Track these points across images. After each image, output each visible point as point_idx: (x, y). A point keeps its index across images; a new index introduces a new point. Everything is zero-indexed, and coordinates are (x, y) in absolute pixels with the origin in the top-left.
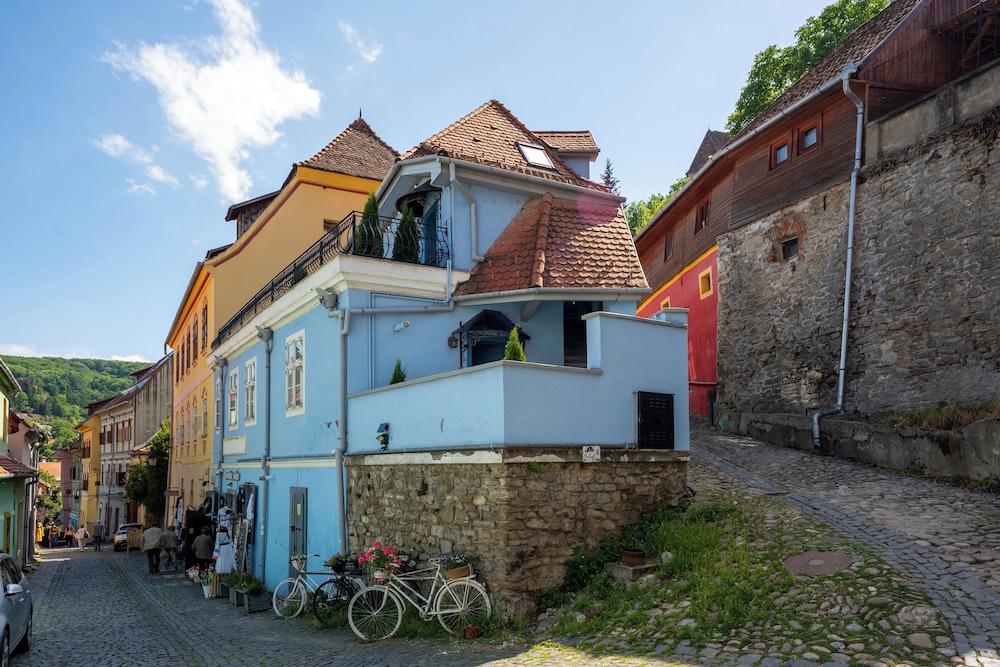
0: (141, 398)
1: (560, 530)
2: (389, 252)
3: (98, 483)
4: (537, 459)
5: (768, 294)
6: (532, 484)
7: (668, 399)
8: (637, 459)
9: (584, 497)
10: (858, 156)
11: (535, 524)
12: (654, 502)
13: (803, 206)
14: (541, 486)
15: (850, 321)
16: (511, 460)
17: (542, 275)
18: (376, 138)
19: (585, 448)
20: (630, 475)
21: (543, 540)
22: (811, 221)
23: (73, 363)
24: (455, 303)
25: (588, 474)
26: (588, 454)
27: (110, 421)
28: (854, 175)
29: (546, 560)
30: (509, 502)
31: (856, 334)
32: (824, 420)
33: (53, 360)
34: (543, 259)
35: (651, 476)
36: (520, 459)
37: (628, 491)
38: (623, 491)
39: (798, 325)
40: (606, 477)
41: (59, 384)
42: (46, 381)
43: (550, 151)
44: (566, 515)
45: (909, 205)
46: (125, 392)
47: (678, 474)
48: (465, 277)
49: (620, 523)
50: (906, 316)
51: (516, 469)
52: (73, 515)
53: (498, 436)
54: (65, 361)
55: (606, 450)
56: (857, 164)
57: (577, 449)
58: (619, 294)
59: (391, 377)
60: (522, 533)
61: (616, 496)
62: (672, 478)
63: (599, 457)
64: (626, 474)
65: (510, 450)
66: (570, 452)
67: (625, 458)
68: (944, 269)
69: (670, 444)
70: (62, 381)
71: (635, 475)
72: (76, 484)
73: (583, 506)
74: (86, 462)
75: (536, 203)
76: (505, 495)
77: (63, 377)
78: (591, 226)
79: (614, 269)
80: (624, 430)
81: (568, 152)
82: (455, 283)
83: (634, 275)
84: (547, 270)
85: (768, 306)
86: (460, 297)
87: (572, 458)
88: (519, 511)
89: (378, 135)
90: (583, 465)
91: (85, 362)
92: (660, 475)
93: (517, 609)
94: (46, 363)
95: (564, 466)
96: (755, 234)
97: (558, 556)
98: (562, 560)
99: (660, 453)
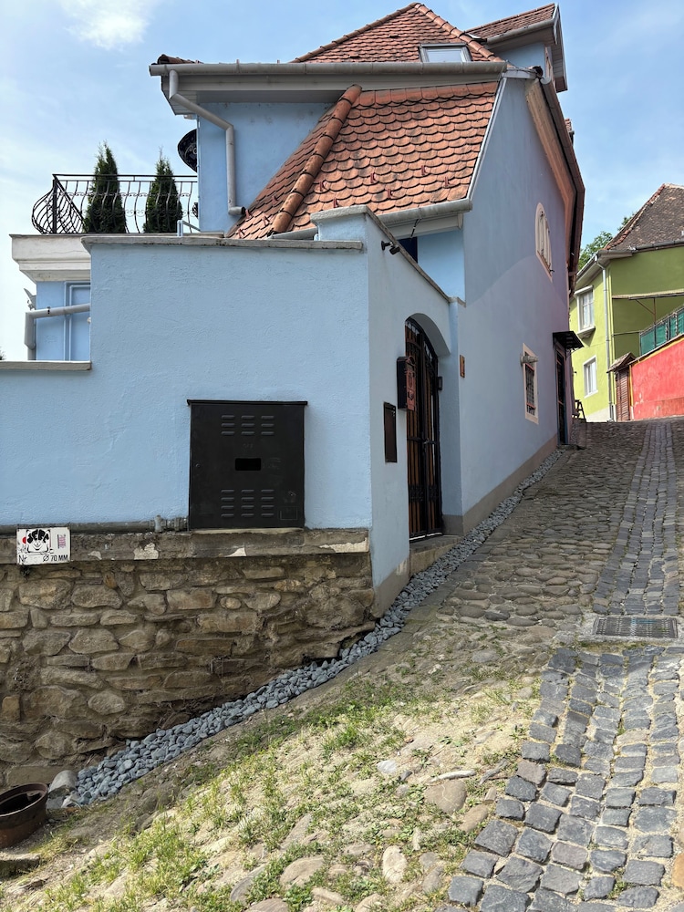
8: (190, 552)
9: (30, 641)
12: (258, 649)
17: (289, 213)
19: (22, 534)
20: (178, 586)
26: (32, 546)
35: (250, 589)
37: (174, 624)
38: (159, 624)
47: (341, 582)
58: (413, 222)
61: (136, 637)
63: (68, 550)
64: (166, 585)
67: (152, 551)
71: (194, 588)
73: (28, 659)
83: (453, 183)
84: (305, 204)
92: (277, 585)
99: (265, 537)
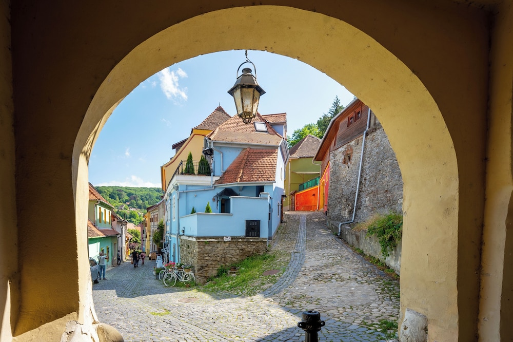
0: (161, 206)
1: (216, 260)
2: (196, 172)
3: (150, 236)
4: (208, 240)
5: (341, 176)
6: (206, 247)
7: (258, 222)
8: (245, 240)
9: (225, 251)
10: (368, 125)
11: (207, 258)
12: (253, 253)
13: (353, 143)
14: (210, 248)
15: (359, 189)
16: (199, 241)
17: (240, 178)
18: (225, 113)
19: (225, 237)
20: (243, 245)
21: (210, 263)
22: (354, 148)
23: (150, 189)
24: (215, 187)
25: (227, 245)
26: (226, 239)
27: (153, 214)
28: (365, 132)
29: (211, 268)
30: (198, 252)
31: (361, 193)
32: (343, 226)
33: (144, 188)
34: (242, 172)
35: (252, 245)
36: (202, 240)
37: (242, 250)
38: (240, 250)
39: (348, 189)
40: (234, 246)
41: (146, 197)
42: (141, 196)
43: (267, 124)
44: (218, 256)
45: (378, 146)
46: (157, 204)
47: (263, 245)
48: (218, 178)
49: (239, 259)
50: (373, 188)
51: (201, 243)
52: (144, 246)
53: (196, 234)
54: (148, 189)
55: (232, 238)
56: (367, 128)
57: (222, 238)
58: (265, 183)
59: (191, 212)
60: (202, 261)
61: (238, 251)
62: (260, 246)
63: (230, 240)
64: (241, 245)
65: (198, 238)
66: (220, 239)
67: (241, 240)
68: (383, 171)
69: (258, 236)
70: (147, 196)
71: (245, 245)
72: (144, 235)
73: (225, 254)
74: (146, 228)
75: (244, 151)
76: (197, 250)
77: (147, 195)
78: (263, 158)
79: (266, 174)
80: (241, 231)
81: (274, 123)
82: (214, 180)
83: (272, 176)
84: (242, 176)
85: (341, 181)
86: (216, 185)
87: (220, 240)
88: (201, 255)
89: (226, 112)
90: (225, 242)
91: (154, 189)
92: (255, 245)
93: (200, 281)
94: (142, 189)
95: (218, 242)
96: (340, 152)
97: (215, 267)
98: (217, 269)
99: (255, 239)
